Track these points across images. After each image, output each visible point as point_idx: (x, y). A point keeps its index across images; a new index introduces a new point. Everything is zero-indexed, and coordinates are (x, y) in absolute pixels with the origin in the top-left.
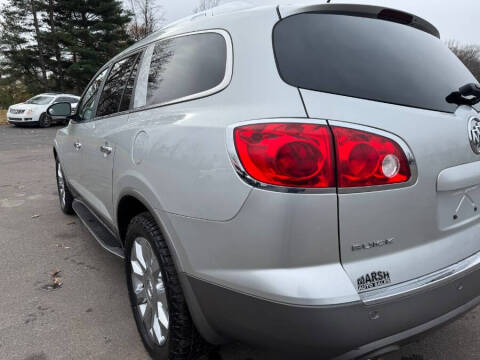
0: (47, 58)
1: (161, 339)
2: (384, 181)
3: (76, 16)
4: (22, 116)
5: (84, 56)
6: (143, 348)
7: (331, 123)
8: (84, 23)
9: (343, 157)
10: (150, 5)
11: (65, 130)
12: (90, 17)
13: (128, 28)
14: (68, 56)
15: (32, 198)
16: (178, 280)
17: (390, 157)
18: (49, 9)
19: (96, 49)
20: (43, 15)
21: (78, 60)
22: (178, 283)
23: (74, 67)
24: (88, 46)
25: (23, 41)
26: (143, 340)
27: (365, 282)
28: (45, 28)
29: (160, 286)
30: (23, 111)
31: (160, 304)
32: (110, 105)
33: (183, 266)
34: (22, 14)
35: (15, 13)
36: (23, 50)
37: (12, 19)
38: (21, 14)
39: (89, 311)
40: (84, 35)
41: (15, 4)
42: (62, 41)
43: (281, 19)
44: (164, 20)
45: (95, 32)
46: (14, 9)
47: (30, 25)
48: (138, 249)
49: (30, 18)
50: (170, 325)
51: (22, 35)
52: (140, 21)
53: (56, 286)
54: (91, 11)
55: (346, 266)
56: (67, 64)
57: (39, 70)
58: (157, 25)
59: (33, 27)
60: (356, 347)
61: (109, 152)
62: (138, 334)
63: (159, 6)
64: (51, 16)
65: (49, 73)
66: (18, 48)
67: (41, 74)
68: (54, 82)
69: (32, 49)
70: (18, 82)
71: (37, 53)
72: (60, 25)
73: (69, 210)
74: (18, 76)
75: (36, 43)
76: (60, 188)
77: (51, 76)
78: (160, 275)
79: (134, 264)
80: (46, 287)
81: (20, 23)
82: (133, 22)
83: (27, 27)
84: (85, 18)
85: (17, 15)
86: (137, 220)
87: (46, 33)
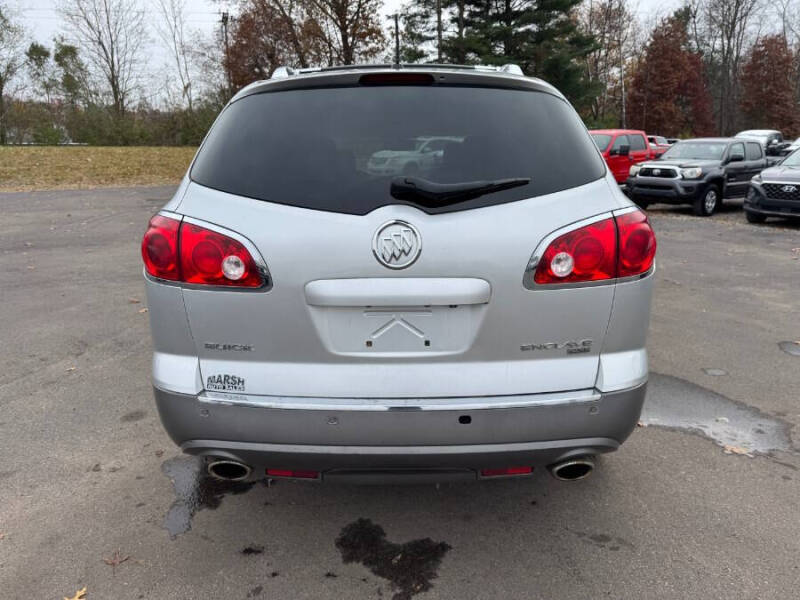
3: (497, 7)
7: (185, 219)
8: (508, 15)
12: (517, 5)
20: (452, 13)
24: (509, 51)
25: (421, 55)
27: (216, 382)
28: (451, 31)
34: (425, 16)
35: (415, 15)
37: (413, 25)
38: (423, 17)
41: (417, 3)
42: (472, 49)
45: (521, 29)
46: (414, 10)
47: (433, 30)
49: (433, 20)
51: (422, 47)
59: (436, 33)
64: (462, 11)
72: (473, 24)
75: (436, 56)
81: (421, 30)
83: (428, 34)
84: (509, 9)
85: (418, 18)
87: (452, 38)
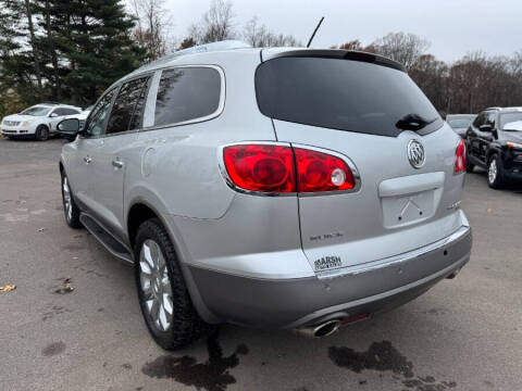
0: (42, 64)
1: (166, 325)
2: (335, 188)
3: (75, 20)
4: (18, 128)
5: (83, 63)
6: (150, 338)
7: (294, 145)
8: (84, 27)
9: (302, 170)
10: (155, 9)
11: (72, 145)
12: (90, 21)
13: (132, 33)
14: (65, 63)
15: (35, 213)
16: (180, 270)
17: (338, 170)
18: (45, 12)
19: (97, 56)
20: (38, 19)
21: (76, 68)
22: (181, 273)
23: (73, 75)
24: (87, 52)
25: (16, 46)
26: (151, 331)
27: (321, 264)
28: (41, 32)
29: (165, 280)
30: (19, 123)
31: (165, 296)
32: (117, 120)
33: (184, 258)
34: (16, 17)
35: (7, 15)
36: (16, 56)
37: (5, 22)
38: (14, 17)
39: (100, 310)
40: (84, 41)
41: (8, 6)
42: (58, 47)
43: (262, 63)
44: (171, 25)
45: (95, 38)
46: (7, 11)
47: (25, 29)
48: (147, 250)
49: (24, 21)
50: (174, 310)
51: (16, 40)
52: (145, 26)
53: (68, 291)
54: (91, 15)
55: (306, 252)
56: (65, 71)
57: (34, 77)
58: (163, 30)
59: (28, 32)
60: (313, 312)
61: (121, 166)
62: (145, 327)
63: (165, 10)
64: (47, 19)
65: (44, 81)
66: (11, 53)
67: (36, 83)
68: (50, 90)
69: (26, 55)
70: (10, 91)
71: (32, 59)
72: (57, 29)
73: (76, 224)
74: (10, 84)
75: (31, 49)
76: (65, 202)
77: (46, 84)
78: (166, 271)
79: (143, 265)
80: (58, 292)
81: (13, 27)
82: (136, 27)
83: (21, 32)
84: (84, 23)
85: (10, 18)
86: (147, 225)
87: (41, 37)
